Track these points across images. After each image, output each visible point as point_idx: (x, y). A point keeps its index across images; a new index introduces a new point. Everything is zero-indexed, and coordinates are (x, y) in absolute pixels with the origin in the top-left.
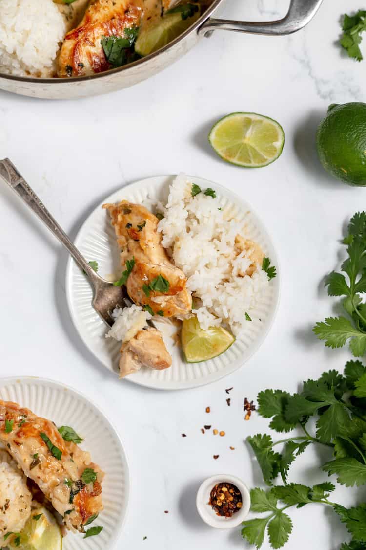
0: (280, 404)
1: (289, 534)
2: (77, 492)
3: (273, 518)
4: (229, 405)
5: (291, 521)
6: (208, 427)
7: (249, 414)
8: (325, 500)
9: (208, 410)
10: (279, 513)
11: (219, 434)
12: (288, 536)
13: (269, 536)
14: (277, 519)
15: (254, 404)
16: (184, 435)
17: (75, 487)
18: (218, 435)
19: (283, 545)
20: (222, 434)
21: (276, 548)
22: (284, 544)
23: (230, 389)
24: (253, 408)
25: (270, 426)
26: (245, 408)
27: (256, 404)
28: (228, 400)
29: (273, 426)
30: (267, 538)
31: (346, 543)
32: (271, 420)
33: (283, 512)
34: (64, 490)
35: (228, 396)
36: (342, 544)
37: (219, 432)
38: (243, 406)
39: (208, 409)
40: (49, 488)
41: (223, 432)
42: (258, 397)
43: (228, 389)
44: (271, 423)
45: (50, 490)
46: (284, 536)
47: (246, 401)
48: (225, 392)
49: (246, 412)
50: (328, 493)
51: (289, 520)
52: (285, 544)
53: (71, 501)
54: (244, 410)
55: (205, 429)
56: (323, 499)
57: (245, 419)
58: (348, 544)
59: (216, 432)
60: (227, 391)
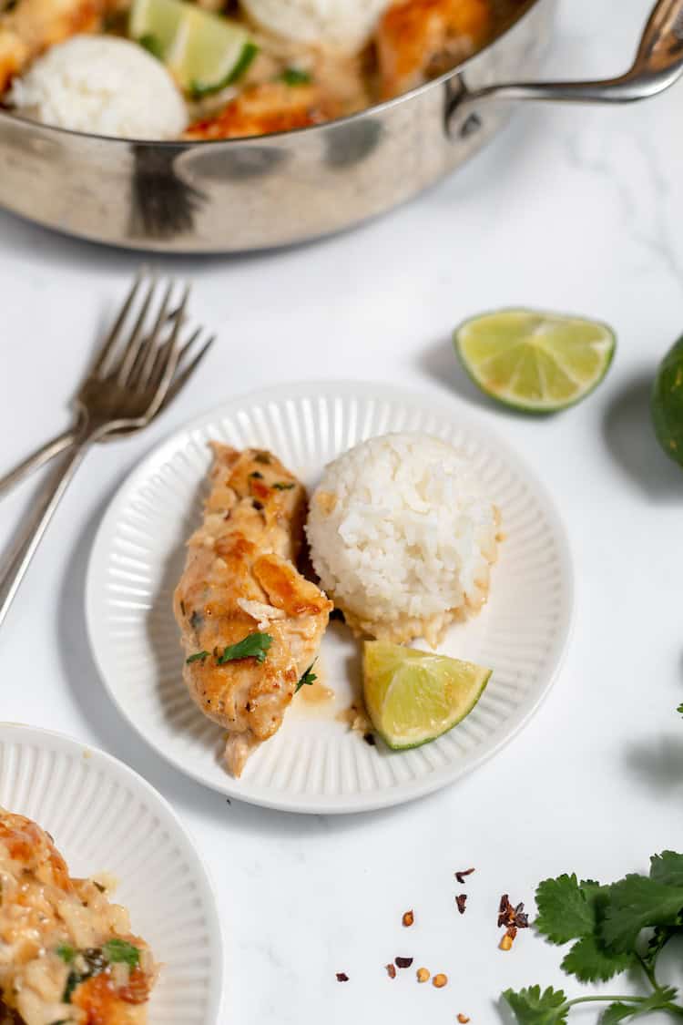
0: (591, 912)
2: (85, 977)
4: (462, 910)
6: (404, 963)
7: (512, 935)
9: (408, 920)
11: (431, 981)
15: (525, 911)
16: (342, 978)
17: (81, 965)
18: (429, 984)
20: (440, 981)
23: (467, 873)
24: (522, 922)
25: (563, 966)
26: (503, 920)
27: (532, 911)
28: (461, 900)
29: (569, 965)
32: (567, 948)
34: (53, 968)
35: (460, 889)
37: (432, 976)
38: (496, 914)
39: (408, 918)
40: (14, 962)
41: (443, 976)
42: (537, 890)
43: (463, 871)
44: (566, 958)
45: (17, 969)
47: (505, 903)
48: (455, 879)
49: (504, 929)
53: (67, 998)
54: (499, 925)
55: (396, 966)
57: (501, 947)
59: (423, 975)
60: (459, 877)
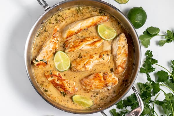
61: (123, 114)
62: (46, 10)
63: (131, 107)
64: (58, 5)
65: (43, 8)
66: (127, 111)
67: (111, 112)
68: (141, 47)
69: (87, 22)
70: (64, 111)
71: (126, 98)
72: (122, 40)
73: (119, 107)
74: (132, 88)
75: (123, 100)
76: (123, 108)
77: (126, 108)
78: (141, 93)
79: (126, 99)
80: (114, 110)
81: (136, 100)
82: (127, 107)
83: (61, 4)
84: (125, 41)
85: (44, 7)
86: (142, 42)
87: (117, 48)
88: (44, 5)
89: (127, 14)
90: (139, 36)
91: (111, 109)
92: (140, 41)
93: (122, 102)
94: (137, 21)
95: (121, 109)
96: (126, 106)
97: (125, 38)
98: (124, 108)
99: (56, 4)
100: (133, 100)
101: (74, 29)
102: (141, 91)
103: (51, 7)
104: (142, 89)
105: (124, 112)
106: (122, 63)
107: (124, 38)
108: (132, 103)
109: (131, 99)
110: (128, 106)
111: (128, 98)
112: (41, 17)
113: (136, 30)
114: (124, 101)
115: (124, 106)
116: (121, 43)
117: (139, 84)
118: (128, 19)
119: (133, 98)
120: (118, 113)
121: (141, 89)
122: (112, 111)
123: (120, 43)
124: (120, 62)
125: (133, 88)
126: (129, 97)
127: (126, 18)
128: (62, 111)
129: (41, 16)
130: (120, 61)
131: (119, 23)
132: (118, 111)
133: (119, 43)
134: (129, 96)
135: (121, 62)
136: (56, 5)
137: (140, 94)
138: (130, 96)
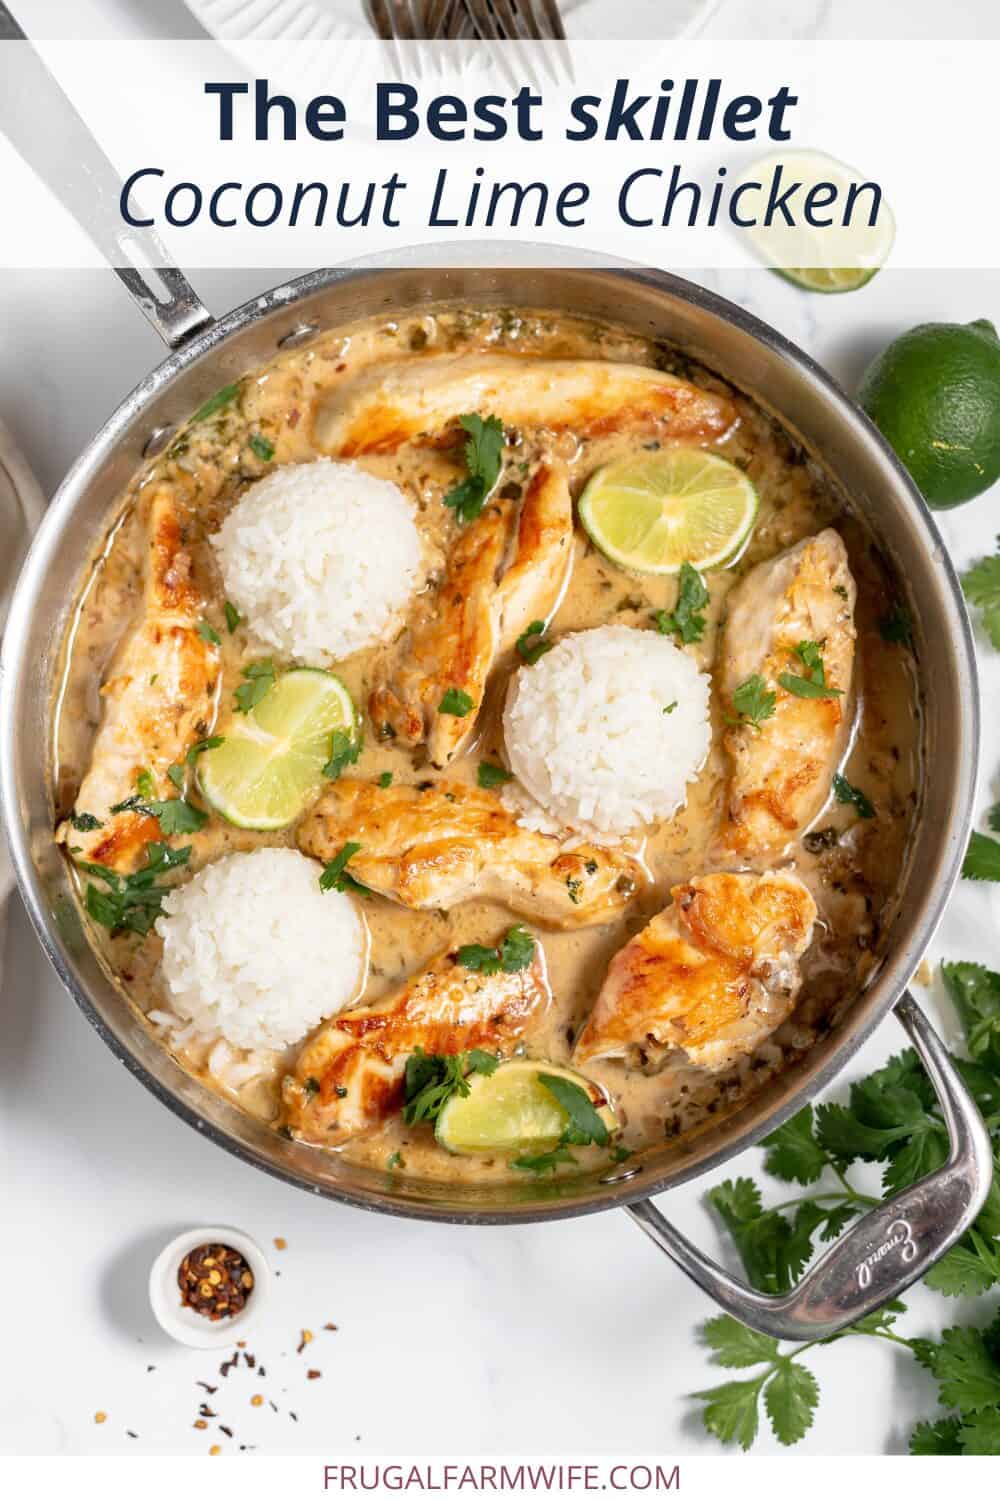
1: (813, 1409)
3: (772, 1377)
5: (813, 1378)
8: (885, 1332)
10: (784, 1365)
12: (812, 1414)
13: (771, 1419)
14: (782, 1378)
19: (802, 1436)
21: (788, 1444)
22: (806, 1433)
25: (765, 1168)
29: (771, 1167)
30: (765, 1423)
31: (927, 1423)
33: (795, 1360)
36: (919, 1425)
46: (803, 1416)
50: (893, 1314)
51: (809, 1376)
52: (808, 1432)
56: (880, 1329)
58: (932, 1426)
61: (824, 1225)
62: (179, 344)
63: (886, 1164)
64: (282, 303)
65: (159, 323)
66: (853, 1196)
67: (718, 1203)
68: (982, 663)
69: (546, 387)
70: (323, 1193)
71: (849, 1090)
72: (816, 589)
73: (782, 1167)
74: (897, 1010)
75: (821, 1109)
76: (818, 1174)
77: (847, 1176)
78: (971, 1049)
79: (845, 1102)
80: (746, 1185)
81: (928, 1109)
82: (851, 1169)
83: (306, 292)
84: (838, 598)
85: (168, 313)
86: (987, 623)
87: (764, 650)
88: (165, 296)
89: (865, 382)
90: (960, 564)
91: (719, 1182)
92: (969, 607)
93: (815, 1127)
94: (946, 440)
95: (803, 1182)
96: (844, 1160)
97: (843, 576)
98: (828, 1171)
99: (268, 295)
100: (901, 1111)
101: (421, 404)
102: (969, 1033)
103: (229, 317)
104: (978, 1015)
105: (831, 1206)
106: (785, 775)
107: (832, 570)
108: (895, 1133)
109: (889, 1095)
110: (859, 1161)
111: (861, 1092)
112: (142, 397)
113: (936, 515)
114: (827, 1113)
115: (826, 1161)
116: (801, 610)
117: (954, 978)
118: (869, 426)
119: (904, 1092)
120: (774, 1214)
121: (969, 1016)
122: (728, 1200)
123: (793, 608)
124: (767, 767)
125: (906, 1012)
126: (869, 1078)
127: (859, 414)
128: (307, 1195)
129: (137, 389)
130: (774, 756)
131: (794, 458)
132: (776, 1195)
133: (787, 608)
134: (870, 1071)
135: (777, 773)
136: (262, 303)
137: (968, 1058)
138: (879, 1072)
